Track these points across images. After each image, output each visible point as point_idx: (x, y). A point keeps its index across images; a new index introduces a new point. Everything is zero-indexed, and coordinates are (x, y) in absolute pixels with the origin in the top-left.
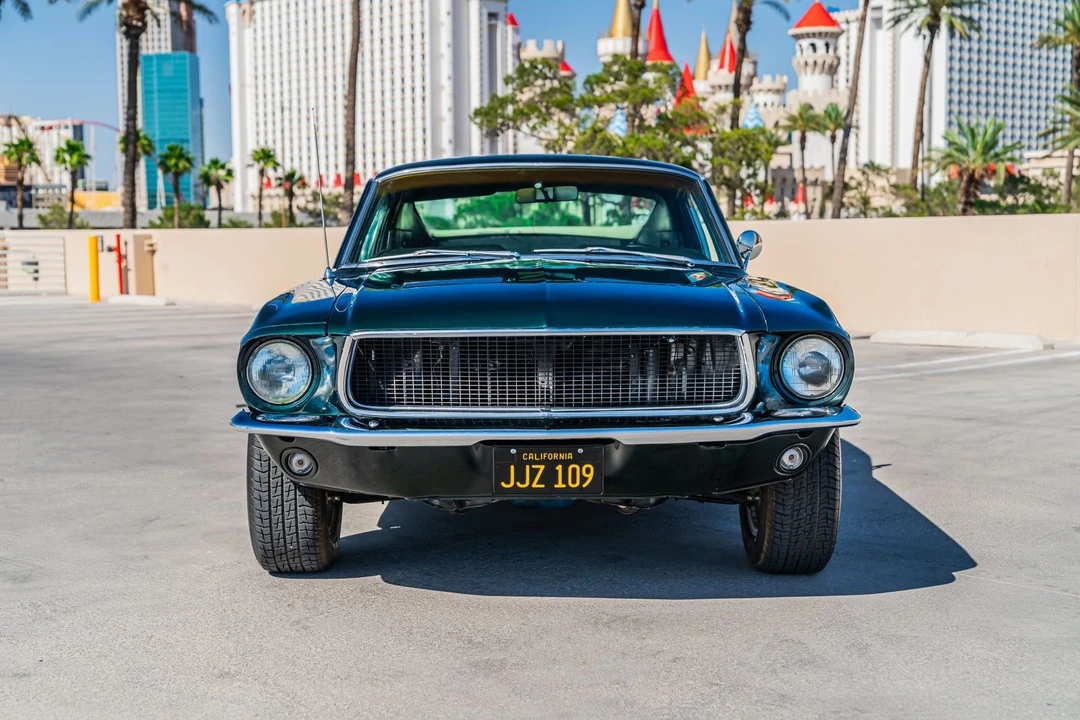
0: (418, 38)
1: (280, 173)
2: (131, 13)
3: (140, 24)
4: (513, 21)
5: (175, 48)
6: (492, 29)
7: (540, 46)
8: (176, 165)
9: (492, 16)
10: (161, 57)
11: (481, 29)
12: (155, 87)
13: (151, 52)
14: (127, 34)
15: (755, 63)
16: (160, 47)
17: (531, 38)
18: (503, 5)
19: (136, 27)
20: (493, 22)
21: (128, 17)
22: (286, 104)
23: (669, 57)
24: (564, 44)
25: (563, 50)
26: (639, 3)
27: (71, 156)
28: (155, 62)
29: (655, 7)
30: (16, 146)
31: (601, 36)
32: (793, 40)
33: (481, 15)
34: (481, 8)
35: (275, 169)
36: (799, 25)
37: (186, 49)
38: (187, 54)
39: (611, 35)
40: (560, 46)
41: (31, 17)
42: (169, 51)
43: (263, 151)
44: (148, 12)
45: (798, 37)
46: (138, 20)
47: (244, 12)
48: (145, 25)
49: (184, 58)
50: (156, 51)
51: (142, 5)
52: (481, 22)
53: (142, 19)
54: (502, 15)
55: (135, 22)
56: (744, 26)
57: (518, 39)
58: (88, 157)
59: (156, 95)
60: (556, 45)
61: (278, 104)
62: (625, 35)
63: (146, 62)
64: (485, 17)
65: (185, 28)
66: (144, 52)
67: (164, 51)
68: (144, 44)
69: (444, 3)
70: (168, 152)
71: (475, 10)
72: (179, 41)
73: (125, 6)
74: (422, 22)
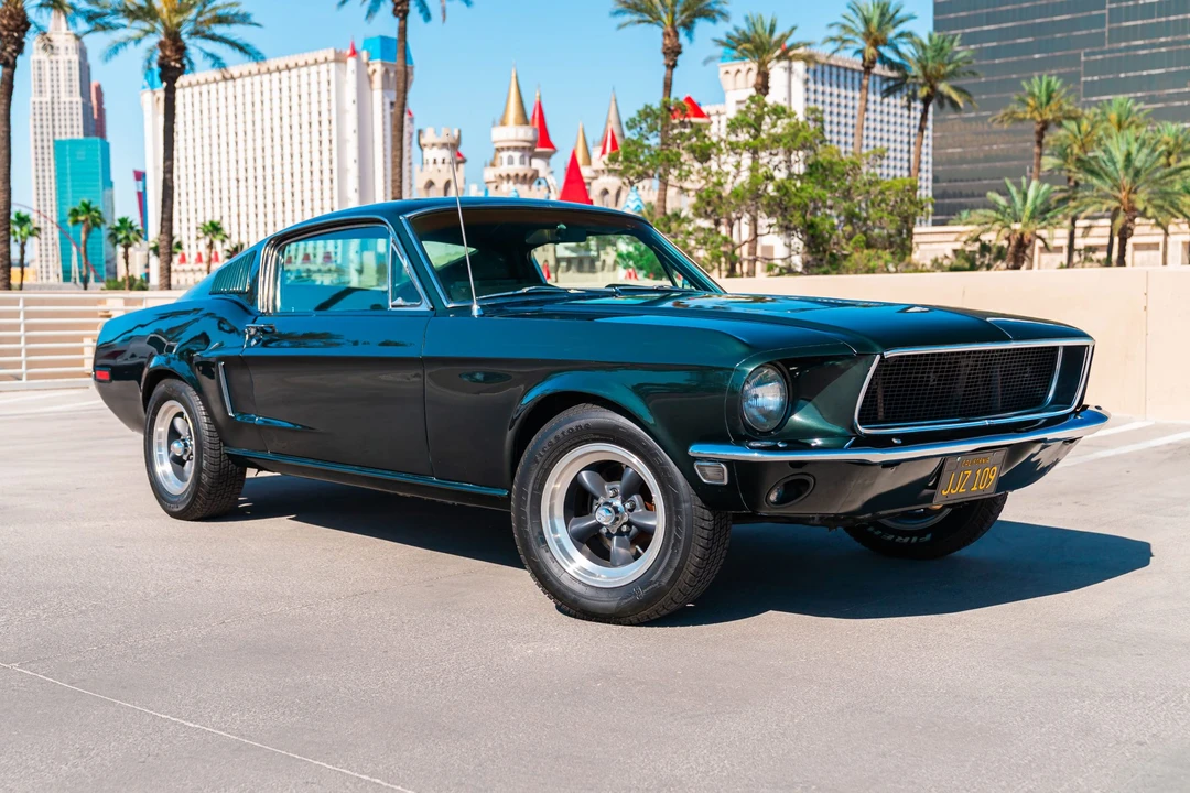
0: (325, 124)
1: (227, 246)
5: (86, 134)
7: (437, 132)
8: (127, 237)
10: (72, 142)
11: (384, 117)
12: (68, 171)
13: (63, 138)
16: (72, 133)
19: (173, 69)
21: (166, 57)
23: (550, 145)
24: (460, 131)
27: (21, 228)
28: (68, 148)
31: (494, 125)
33: (384, 104)
34: (383, 97)
35: (223, 241)
37: (97, 135)
38: (98, 139)
39: (503, 123)
40: (456, 133)
42: (81, 137)
43: (212, 224)
46: (176, 61)
47: (158, 99)
48: (183, 67)
49: (95, 143)
50: (69, 137)
51: (180, 44)
52: (384, 110)
55: (173, 64)
58: (38, 229)
59: (68, 178)
60: (453, 132)
62: (517, 123)
63: (59, 146)
64: (388, 106)
65: (95, 116)
66: (57, 137)
67: (76, 137)
68: (57, 130)
69: (350, 93)
70: (118, 224)
71: (378, 99)
72: (92, 128)
73: (161, 45)
74: (329, 110)
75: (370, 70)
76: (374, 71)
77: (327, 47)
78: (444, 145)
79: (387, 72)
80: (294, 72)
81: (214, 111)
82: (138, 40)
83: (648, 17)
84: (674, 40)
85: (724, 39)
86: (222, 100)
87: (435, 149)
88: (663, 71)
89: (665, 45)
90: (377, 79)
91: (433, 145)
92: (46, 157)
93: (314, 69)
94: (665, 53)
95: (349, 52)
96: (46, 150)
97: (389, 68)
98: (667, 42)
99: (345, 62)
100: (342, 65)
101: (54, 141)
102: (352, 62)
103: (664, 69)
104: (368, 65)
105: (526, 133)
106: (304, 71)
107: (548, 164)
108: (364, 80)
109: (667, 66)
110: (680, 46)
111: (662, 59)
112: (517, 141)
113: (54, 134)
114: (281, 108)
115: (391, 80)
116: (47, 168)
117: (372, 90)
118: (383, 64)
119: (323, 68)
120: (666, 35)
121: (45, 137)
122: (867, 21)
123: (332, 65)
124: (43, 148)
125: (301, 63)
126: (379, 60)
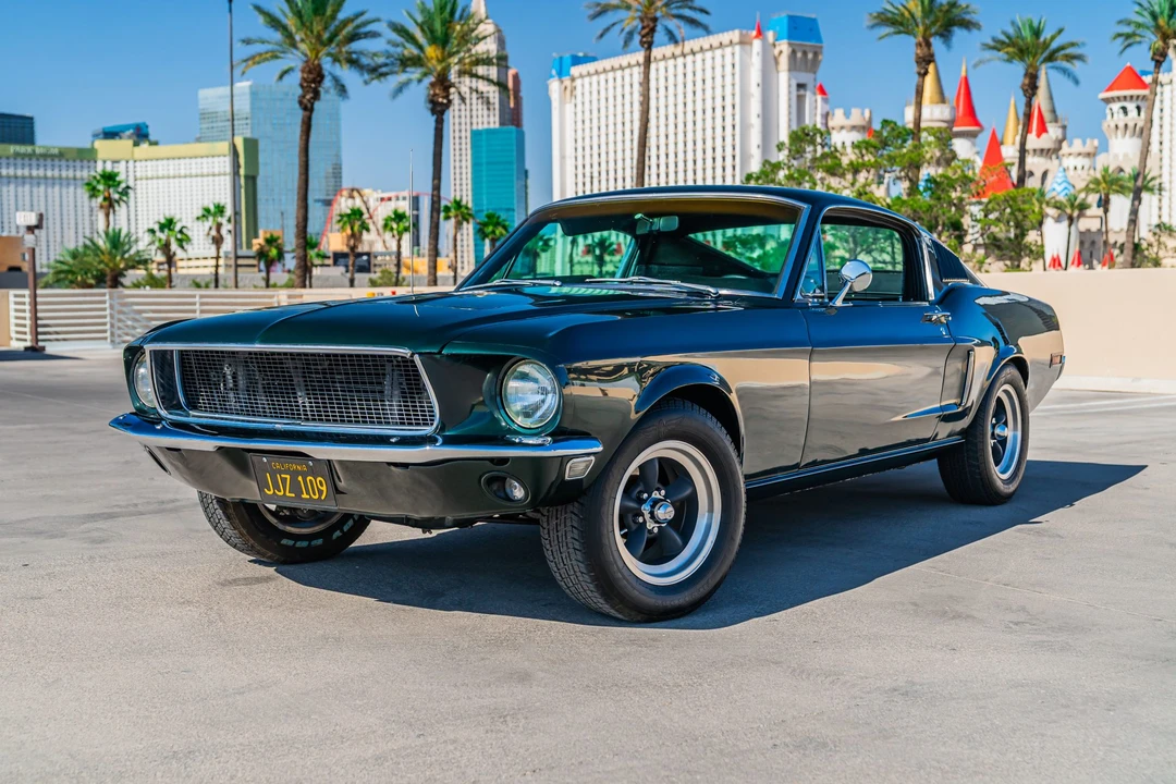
0: (729, 109)
2: (437, 91)
3: (445, 101)
4: (822, 91)
5: (502, 124)
6: (800, 99)
7: (847, 115)
8: (493, 232)
9: (801, 86)
10: (489, 131)
11: (790, 99)
12: (484, 160)
13: (480, 127)
14: (433, 111)
15: (1064, 127)
16: (489, 123)
17: (839, 107)
18: (811, 76)
19: (442, 104)
20: (802, 92)
21: (435, 95)
22: (596, 174)
23: (977, 123)
24: (871, 112)
25: (870, 118)
26: (922, 71)
28: (484, 137)
29: (963, 74)
30: (348, 215)
31: (907, 104)
32: (1103, 104)
33: (790, 86)
34: (789, 79)
36: (1110, 89)
37: (513, 124)
38: (513, 128)
40: (867, 114)
41: (348, 98)
42: (497, 126)
44: (452, 90)
45: (1107, 101)
46: (443, 97)
47: (566, 89)
48: (450, 102)
49: (510, 132)
50: (486, 126)
51: (447, 84)
52: (790, 92)
53: (447, 97)
54: (810, 86)
55: (440, 100)
56: (1030, 91)
57: (827, 108)
59: (484, 168)
60: (863, 114)
61: (588, 175)
62: (932, 102)
63: (476, 134)
64: (794, 87)
65: (512, 105)
66: (474, 127)
67: (492, 126)
68: (474, 120)
69: (755, 76)
70: (486, 220)
71: (783, 81)
72: (507, 117)
73: (433, 85)
74: (733, 95)
75: (776, 52)
76: (781, 52)
77: (733, 29)
78: (854, 128)
79: (794, 52)
80: (699, 57)
81: (619, 98)
82: (420, 81)
83: (902, 28)
84: (926, 49)
85: (992, 43)
86: (627, 88)
87: (844, 131)
88: (916, 79)
89: (917, 54)
90: (784, 61)
91: (842, 128)
92: (463, 147)
93: (718, 53)
94: (917, 62)
95: (754, 33)
96: (463, 141)
97: (796, 48)
98: (919, 51)
99: (751, 44)
100: (748, 47)
101: (472, 130)
102: (757, 44)
103: (916, 76)
104: (774, 45)
105: (942, 113)
106: (709, 55)
107: (974, 144)
108: (770, 63)
109: (919, 74)
110: (932, 55)
111: (915, 68)
112: (932, 121)
113: (471, 124)
114: (685, 93)
115: (798, 60)
116: (464, 157)
117: (778, 72)
118: (790, 44)
119: (728, 50)
120: (919, 45)
121: (463, 127)
122: (1154, 16)
123: (737, 48)
124: (460, 138)
125: (706, 46)
126: (785, 41)
